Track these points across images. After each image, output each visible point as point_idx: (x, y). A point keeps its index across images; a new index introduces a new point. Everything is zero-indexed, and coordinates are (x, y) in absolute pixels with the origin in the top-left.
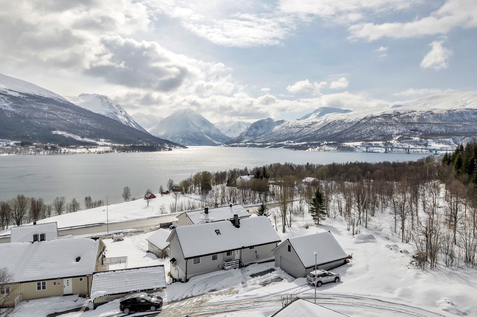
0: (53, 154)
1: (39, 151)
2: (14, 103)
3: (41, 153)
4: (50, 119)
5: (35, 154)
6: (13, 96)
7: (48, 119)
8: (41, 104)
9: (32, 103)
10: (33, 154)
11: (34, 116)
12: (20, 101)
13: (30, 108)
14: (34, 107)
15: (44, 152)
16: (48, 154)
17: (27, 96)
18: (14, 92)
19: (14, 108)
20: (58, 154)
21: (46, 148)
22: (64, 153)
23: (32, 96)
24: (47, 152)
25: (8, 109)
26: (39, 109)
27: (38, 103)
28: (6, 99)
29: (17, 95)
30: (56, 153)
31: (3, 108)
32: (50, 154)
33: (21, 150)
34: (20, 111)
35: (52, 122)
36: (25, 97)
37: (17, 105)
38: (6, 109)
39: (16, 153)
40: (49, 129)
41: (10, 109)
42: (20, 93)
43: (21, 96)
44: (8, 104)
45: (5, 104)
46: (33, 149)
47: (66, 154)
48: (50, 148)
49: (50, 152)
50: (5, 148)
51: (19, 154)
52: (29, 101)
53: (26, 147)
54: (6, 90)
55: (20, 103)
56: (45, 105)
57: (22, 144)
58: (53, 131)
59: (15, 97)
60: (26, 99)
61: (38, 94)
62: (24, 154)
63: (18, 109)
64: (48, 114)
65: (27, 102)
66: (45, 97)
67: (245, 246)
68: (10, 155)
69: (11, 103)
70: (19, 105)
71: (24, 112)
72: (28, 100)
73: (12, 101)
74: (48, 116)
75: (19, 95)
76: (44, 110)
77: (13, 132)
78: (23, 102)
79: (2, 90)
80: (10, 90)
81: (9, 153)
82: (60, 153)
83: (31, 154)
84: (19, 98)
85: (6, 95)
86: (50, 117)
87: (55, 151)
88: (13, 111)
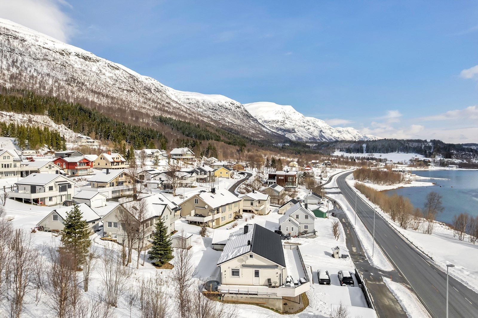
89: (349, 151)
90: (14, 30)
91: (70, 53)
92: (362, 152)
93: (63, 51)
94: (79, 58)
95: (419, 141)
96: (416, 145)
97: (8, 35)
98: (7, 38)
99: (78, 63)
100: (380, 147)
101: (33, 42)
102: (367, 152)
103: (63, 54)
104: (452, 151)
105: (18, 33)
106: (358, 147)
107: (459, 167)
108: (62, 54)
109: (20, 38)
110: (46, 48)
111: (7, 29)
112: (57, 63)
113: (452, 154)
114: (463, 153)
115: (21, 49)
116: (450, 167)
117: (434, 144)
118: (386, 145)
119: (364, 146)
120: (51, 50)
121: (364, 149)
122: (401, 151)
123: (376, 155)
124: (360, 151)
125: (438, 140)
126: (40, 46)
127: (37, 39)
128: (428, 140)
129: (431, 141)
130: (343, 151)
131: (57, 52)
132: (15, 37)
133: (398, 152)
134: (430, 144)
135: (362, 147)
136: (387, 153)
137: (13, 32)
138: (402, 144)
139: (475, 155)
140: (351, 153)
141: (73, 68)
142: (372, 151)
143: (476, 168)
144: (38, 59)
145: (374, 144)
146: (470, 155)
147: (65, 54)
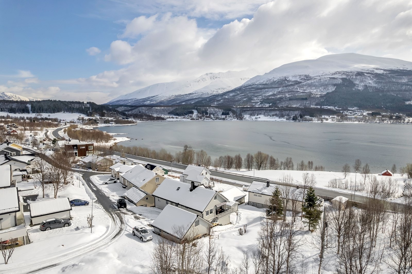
0: (396, 123)
1: (383, 121)
2: (377, 80)
3: (384, 122)
4: (407, 91)
5: (380, 122)
6: (378, 73)
7: (405, 91)
8: (401, 77)
9: (393, 77)
10: (378, 123)
11: (392, 89)
12: (382, 77)
13: (390, 82)
14: (394, 80)
15: (387, 121)
16: (391, 124)
17: (390, 72)
18: (380, 70)
19: (376, 83)
20: (401, 123)
21: (391, 118)
22: (408, 122)
23: (395, 71)
24: (391, 121)
25: (372, 85)
26: (398, 82)
27: (398, 77)
28: (371, 77)
29: (381, 72)
30: (399, 123)
31: (368, 85)
32: (393, 123)
33: (369, 119)
34: (380, 86)
35: (408, 93)
36: (388, 73)
37: (379, 81)
38: (370, 85)
39: (364, 122)
40: (403, 100)
41: (373, 85)
42: (384, 70)
43: (385, 72)
44: (372, 81)
45: (370, 82)
46: (379, 118)
47: (409, 123)
48: (395, 118)
49: (393, 122)
50: (357, 117)
51: (367, 123)
52: (391, 76)
53: (374, 116)
54: (374, 70)
55: (383, 79)
56: (405, 78)
57: (373, 114)
58: (406, 101)
59: (379, 74)
60: (388, 74)
61: (401, 69)
62: (370, 123)
63: (379, 84)
64: (405, 86)
65: (389, 77)
66: (408, 70)
67: (180, 204)
68: (360, 123)
69: (375, 79)
70: (381, 81)
71: (384, 86)
72: (389, 75)
73: (376, 78)
74: (405, 88)
75: (383, 72)
76: (403, 82)
77: (370, 104)
78: (385, 78)
79: (371, 70)
80: (377, 69)
81: (359, 121)
82: (403, 122)
83: (377, 122)
84: (382, 75)
85: (372, 74)
86: (407, 89)
87: (398, 121)
88: (375, 87)
89: (12, 111)
92: (28, 112)
95: (79, 103)
96: (77, 106)
100: (46, 107)
102: (33, 112)
104: (104, 111)
106: (22, 107)
107: (116, 124)
113: (104, 113)
114: (111, 113)
116: (111, 123)
117: (91, 105)
118: (52, 106)
119: (29, 106)
121: (30, 109)
122: (67, 112)
123: (44, 115)
124: (25, 110)
125: (92, 102)
128: (85, 102)
129: (88, 103)
130: (5, 111)
133: (64, 112)
134: (88, 105)
135: (27, 108)
136: (54, 113)
138: (66, 105)
139: (117, 114)
140: (15, 113)
142: (39, 111)
143: (126, 124)
145: (38, 105)
146: (115, 114)
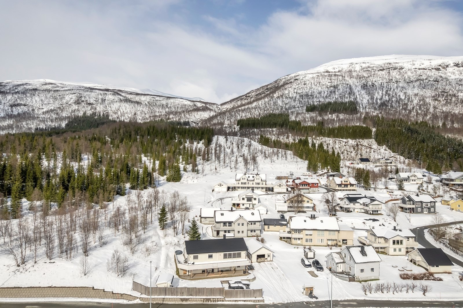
90: (395, 62)
91: (447, 66)
93: (440, 66)
94: (459, 67)
97: (389, 69)
98: (388, 71)
99: (457, 72)
101: (410, 66)
103: (440, 68)
105: (398, 63)
108: (438, 69)
109: (399, 68)
110: (421, 69)
111: (390, 64)
112: (430, 81)
115: (398, 77)
120: (426, 69)
126: (416, 68)
127: (414, 63)
131: (433, 69)
132: (395, 68)
137: (394, 65)
141: (447, 81)
144: (411, 82)
147: (441, 69)
